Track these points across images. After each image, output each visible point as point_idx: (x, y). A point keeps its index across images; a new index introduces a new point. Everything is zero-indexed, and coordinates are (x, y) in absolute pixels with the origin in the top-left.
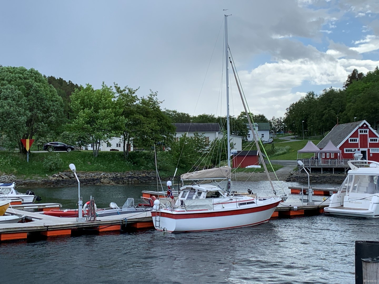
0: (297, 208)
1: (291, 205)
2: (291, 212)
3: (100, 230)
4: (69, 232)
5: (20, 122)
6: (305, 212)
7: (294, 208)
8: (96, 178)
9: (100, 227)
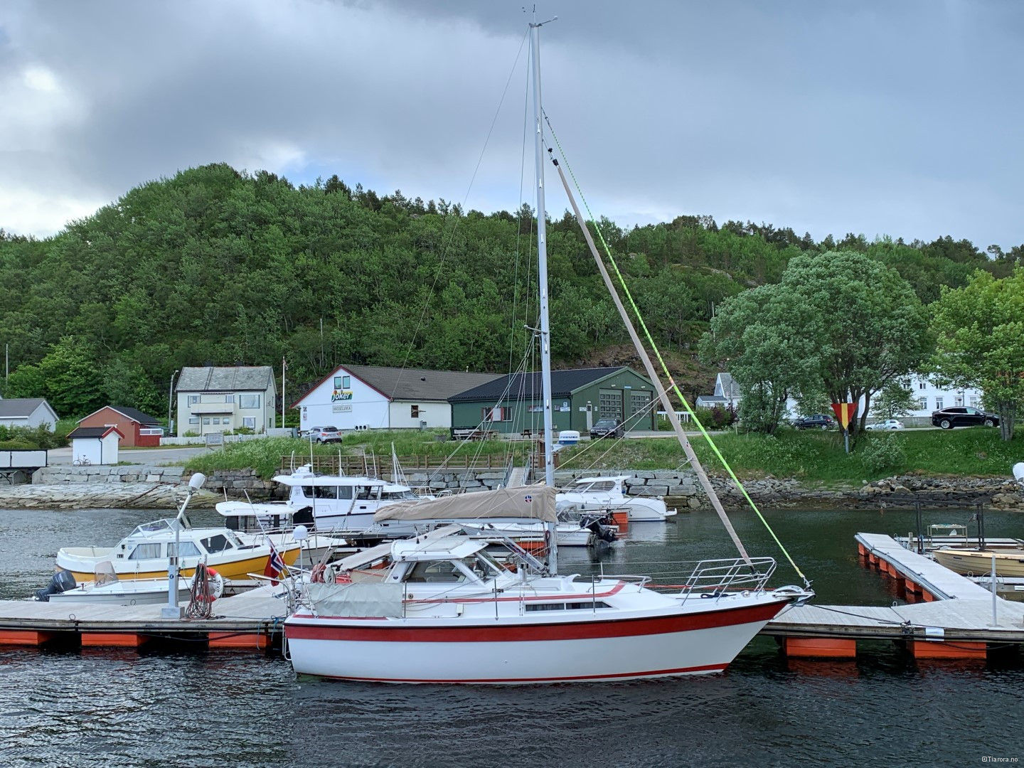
0: (941, 633)
1: (909, 623)
2: (917, 646)
3: (212, 644)
4: (133, 641)
5: (803, 371)
7: (929, 632)
8: (983, 490)
9: (210, 634)
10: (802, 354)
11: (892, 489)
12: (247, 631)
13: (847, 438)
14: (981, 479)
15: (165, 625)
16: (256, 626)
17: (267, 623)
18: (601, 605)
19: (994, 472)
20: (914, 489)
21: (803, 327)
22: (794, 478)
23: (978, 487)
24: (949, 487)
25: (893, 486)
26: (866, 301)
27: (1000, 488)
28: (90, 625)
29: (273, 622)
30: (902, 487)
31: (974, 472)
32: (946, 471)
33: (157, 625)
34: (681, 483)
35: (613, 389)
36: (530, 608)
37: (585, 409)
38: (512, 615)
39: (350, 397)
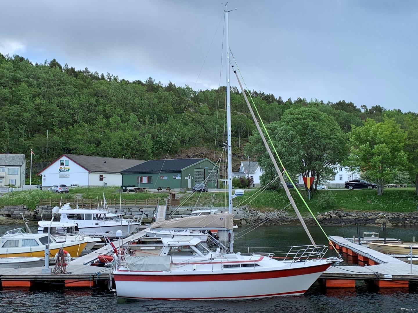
0: (391, 277)
2: (380, 282)
3: (66, 285)
4: (28, 284)
5: (292, 162)
6: (409, 285)
7: (385, 276)
8: (370, 218)
9: (66, 281)
10: (291, 154)
11: (331, 217)
12: (84, 279)
13: (309, 193)
14: (369, 212)
15: (44, 277)
16: (88, 277)
17: (94, 276)
18: (256, 265)
19: (375, 209)
20: (340, 217)
21: (292, 141)
22: (287, 211)
23: (369, 216)
24: (356, 216)
25: (331, 215)
26: (319, 131)
27: (378, 217)
28: (7, 277)
29: (97, 275)
30: (335, 216)
31: (366, 209)
32: (354, 209)
33: (40, 277)
34: (238, 213)
35: (200, 168)
36: (226, 266)
37: (188, 178)
38: (218, 270)
39: (68, 170)
